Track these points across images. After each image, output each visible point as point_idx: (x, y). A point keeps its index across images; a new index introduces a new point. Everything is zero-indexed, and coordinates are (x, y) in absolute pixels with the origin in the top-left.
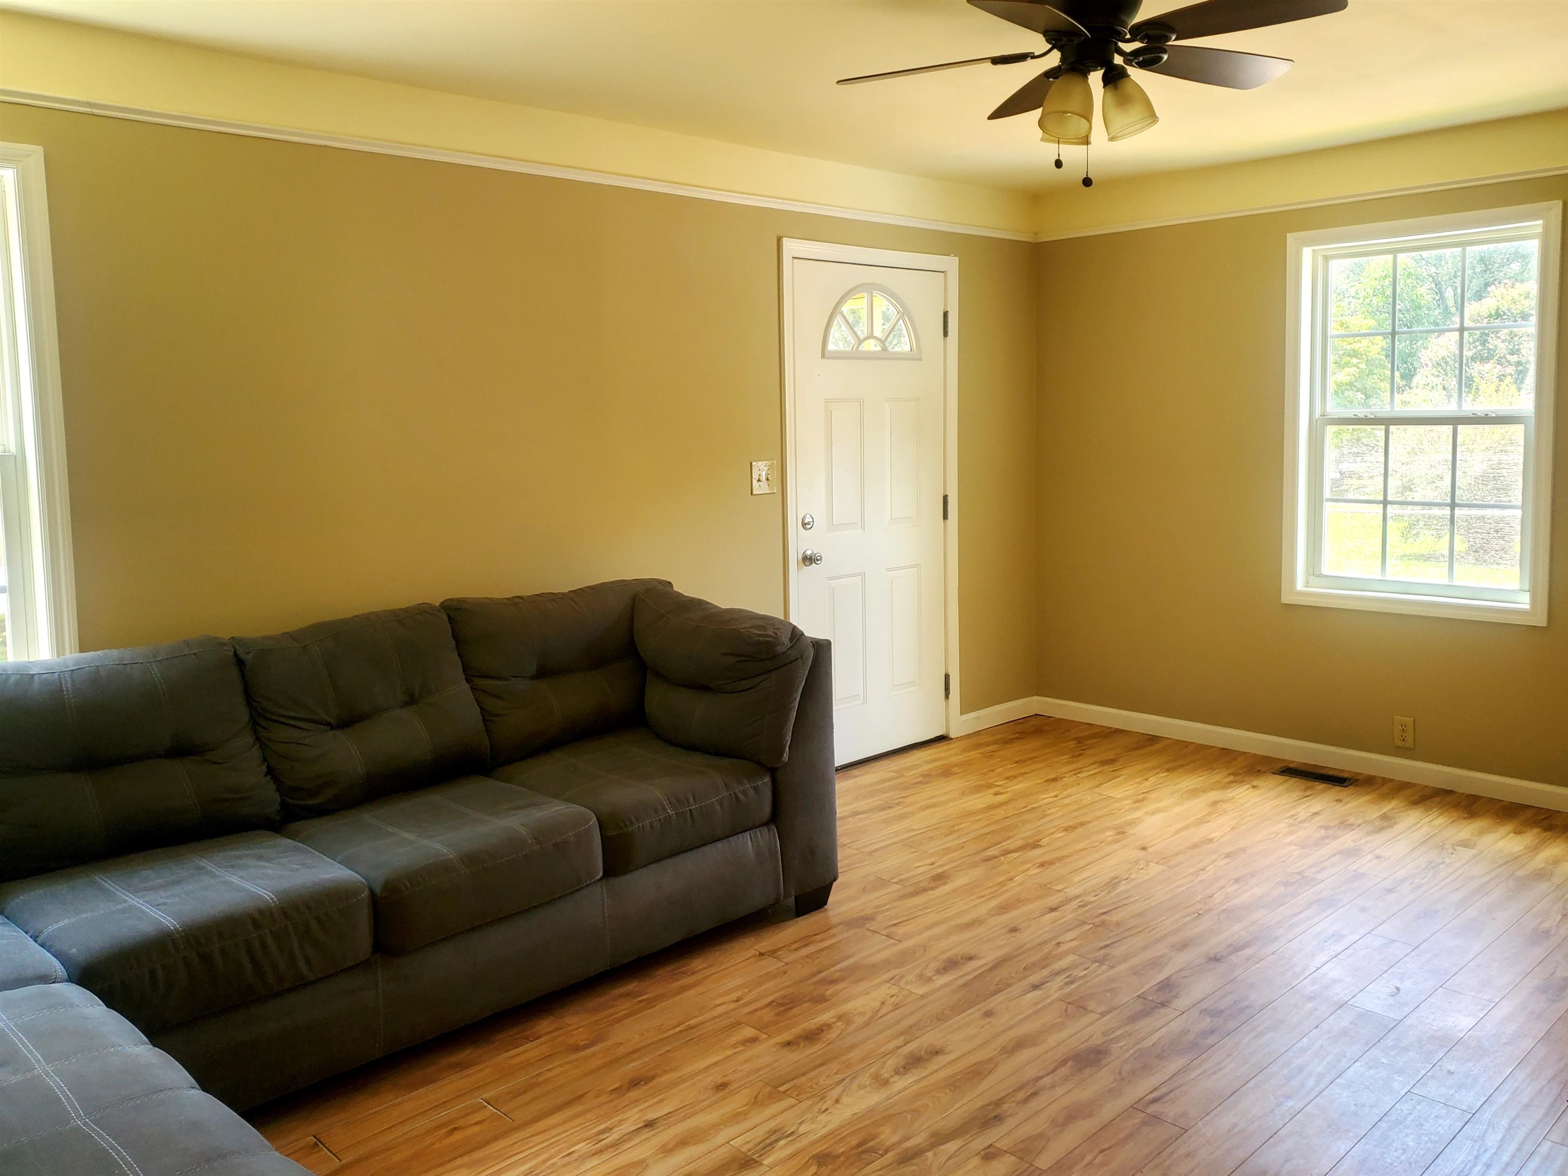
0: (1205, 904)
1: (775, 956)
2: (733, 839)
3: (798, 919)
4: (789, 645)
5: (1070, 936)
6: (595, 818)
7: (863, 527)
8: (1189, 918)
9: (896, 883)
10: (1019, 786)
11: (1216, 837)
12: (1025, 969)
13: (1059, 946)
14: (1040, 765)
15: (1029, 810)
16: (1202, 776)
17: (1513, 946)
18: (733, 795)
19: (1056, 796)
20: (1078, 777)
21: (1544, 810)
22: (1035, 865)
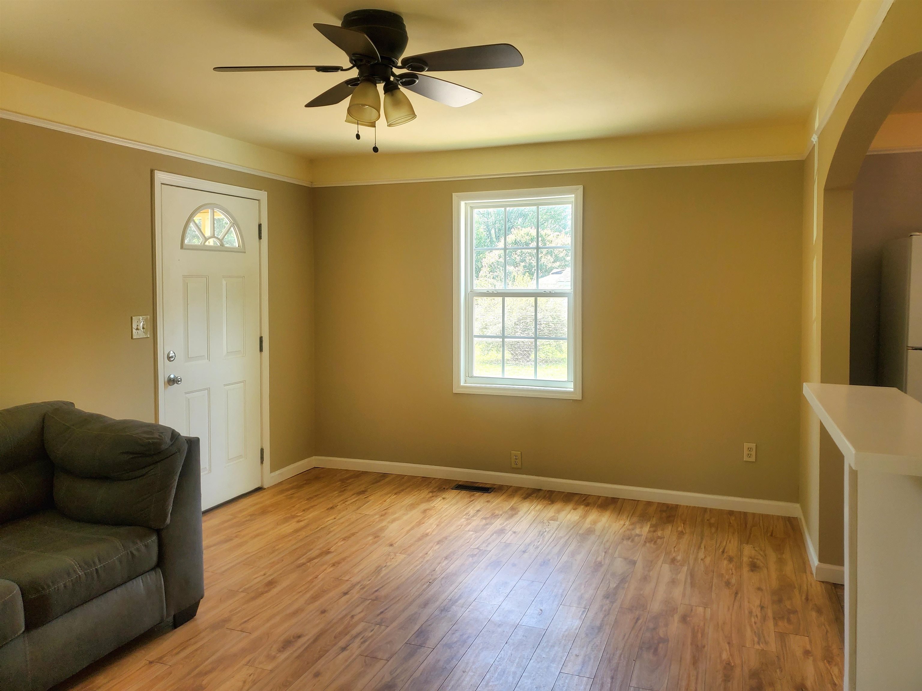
0: (432, 575)
1: (161, 662)
2: (129, 584)
3: (176, 630)
4: (171, 443)
5: (359, 609)
6: (18, 587)
7: (208, 358)
8: (425, 586)
9: (242, 592)
10: (312, 515)
11: (430, 532)
12: (335, 637)
13: (353, 618)
14: (322, 500)
15: (320, 529)
16: (415, 495)
17: (588, 574)
18: (129, 553)
19: (335, 518)
20: (346, 504)
21: (583, 495)
22: (329, 566)
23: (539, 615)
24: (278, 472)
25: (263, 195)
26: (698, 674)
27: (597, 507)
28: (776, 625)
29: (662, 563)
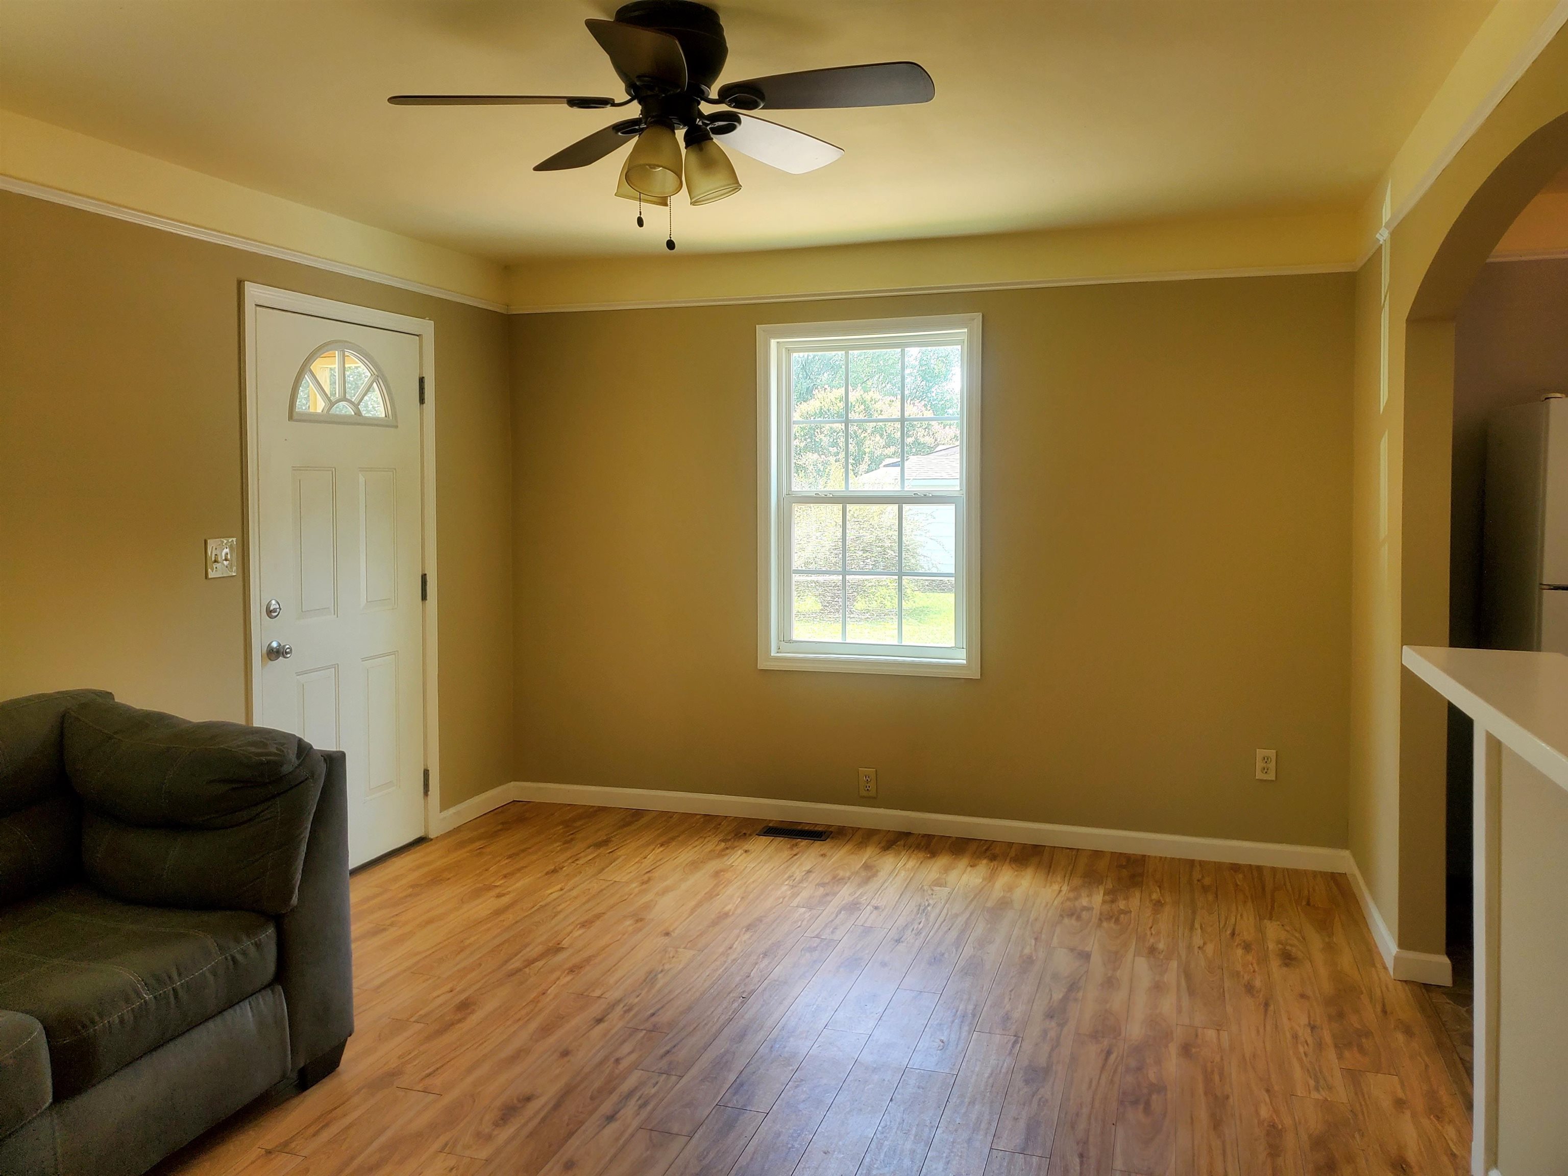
0: (745, 985)
1: (286, 1150)
2: (229, 1015)
3: (306, 1093)
4: (297, 763)
5: (626, 1048)
6: (40, 1026)
7: (336, 613)
8: (736, 1005)
9: (416, 1021)
10: (521, 883)
11: (730, 910)
12: (592, 1099)
14: (534, 857)
15: (538, 909)
16: (696, 846)
17: (1012, 977)
18: (229, 958)
19: (561, 890)
20: (577, 864)
21: (983, 841)
22: (564, 972)
23: (941, 1050)
24: (452, 811)
25: (427, 327)
26: (1224, 1142)
27: (1011, 861)
28: (1340, 1057)
29: (1134, 956)
